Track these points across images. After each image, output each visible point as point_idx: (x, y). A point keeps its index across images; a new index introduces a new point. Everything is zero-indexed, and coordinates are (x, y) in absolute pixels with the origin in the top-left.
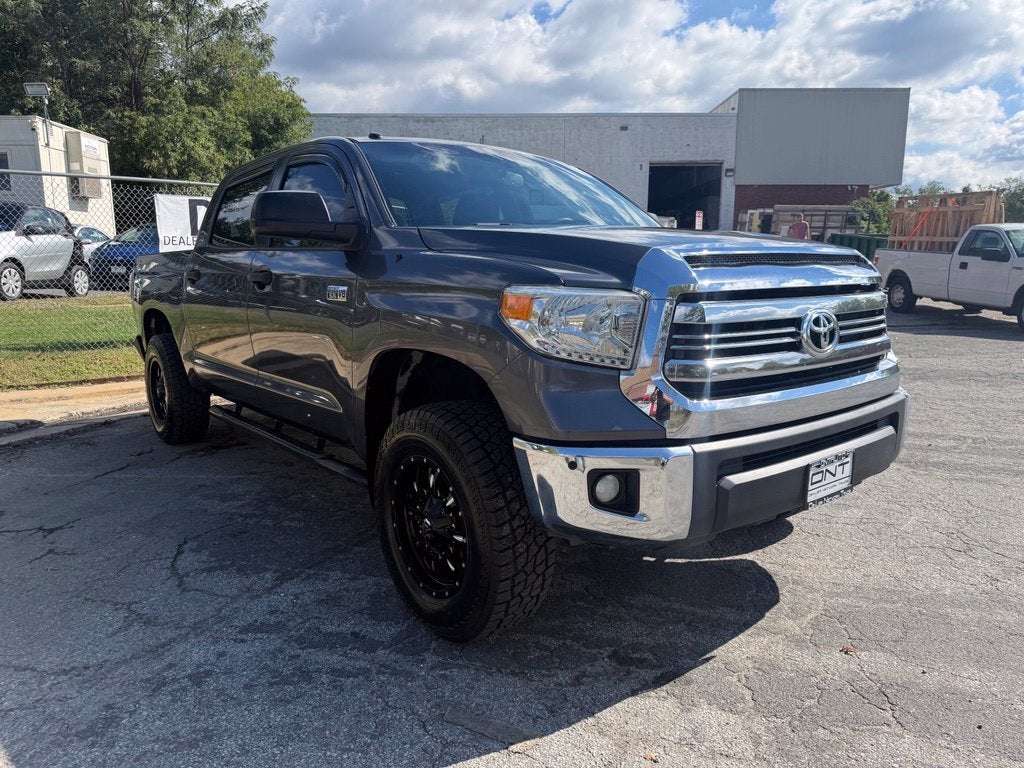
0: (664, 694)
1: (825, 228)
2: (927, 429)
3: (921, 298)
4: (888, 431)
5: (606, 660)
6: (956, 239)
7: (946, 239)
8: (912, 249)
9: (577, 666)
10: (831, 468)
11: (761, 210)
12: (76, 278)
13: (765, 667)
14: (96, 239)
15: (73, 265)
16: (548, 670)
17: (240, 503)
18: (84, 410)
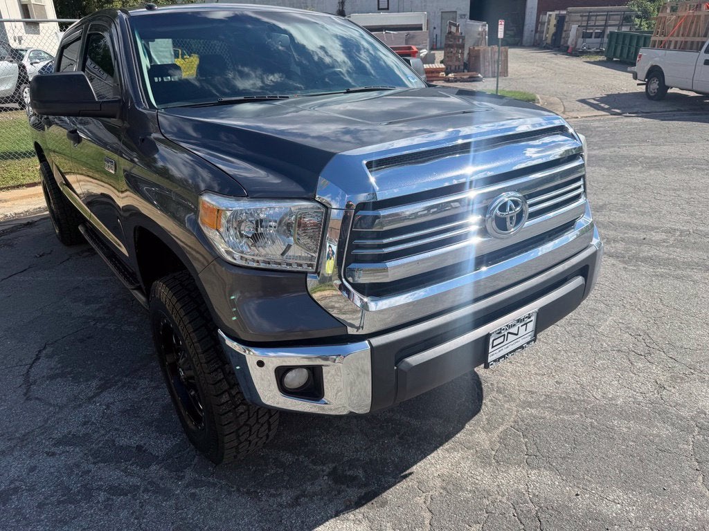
0: (360, 517)
1: (606, 26)
2: (647, 221)
3: (672, 88)
4: (578, 281)
5: (326, 478)
6: (704, 39)
7: (697, 39)
8: (668, 48)
9: (301, 485)
10: (514, 330)
11: (557, 12)
12: (24, 94)
13: (450, 487)
14: (42, 59)
15: (20, 84)
16: (276, 489)
17: (98, 306)
18: (16, 212)
